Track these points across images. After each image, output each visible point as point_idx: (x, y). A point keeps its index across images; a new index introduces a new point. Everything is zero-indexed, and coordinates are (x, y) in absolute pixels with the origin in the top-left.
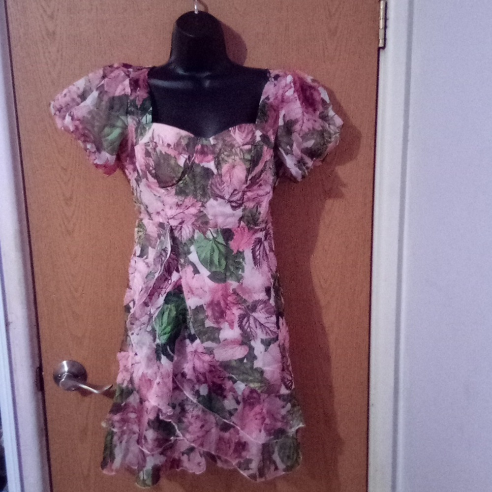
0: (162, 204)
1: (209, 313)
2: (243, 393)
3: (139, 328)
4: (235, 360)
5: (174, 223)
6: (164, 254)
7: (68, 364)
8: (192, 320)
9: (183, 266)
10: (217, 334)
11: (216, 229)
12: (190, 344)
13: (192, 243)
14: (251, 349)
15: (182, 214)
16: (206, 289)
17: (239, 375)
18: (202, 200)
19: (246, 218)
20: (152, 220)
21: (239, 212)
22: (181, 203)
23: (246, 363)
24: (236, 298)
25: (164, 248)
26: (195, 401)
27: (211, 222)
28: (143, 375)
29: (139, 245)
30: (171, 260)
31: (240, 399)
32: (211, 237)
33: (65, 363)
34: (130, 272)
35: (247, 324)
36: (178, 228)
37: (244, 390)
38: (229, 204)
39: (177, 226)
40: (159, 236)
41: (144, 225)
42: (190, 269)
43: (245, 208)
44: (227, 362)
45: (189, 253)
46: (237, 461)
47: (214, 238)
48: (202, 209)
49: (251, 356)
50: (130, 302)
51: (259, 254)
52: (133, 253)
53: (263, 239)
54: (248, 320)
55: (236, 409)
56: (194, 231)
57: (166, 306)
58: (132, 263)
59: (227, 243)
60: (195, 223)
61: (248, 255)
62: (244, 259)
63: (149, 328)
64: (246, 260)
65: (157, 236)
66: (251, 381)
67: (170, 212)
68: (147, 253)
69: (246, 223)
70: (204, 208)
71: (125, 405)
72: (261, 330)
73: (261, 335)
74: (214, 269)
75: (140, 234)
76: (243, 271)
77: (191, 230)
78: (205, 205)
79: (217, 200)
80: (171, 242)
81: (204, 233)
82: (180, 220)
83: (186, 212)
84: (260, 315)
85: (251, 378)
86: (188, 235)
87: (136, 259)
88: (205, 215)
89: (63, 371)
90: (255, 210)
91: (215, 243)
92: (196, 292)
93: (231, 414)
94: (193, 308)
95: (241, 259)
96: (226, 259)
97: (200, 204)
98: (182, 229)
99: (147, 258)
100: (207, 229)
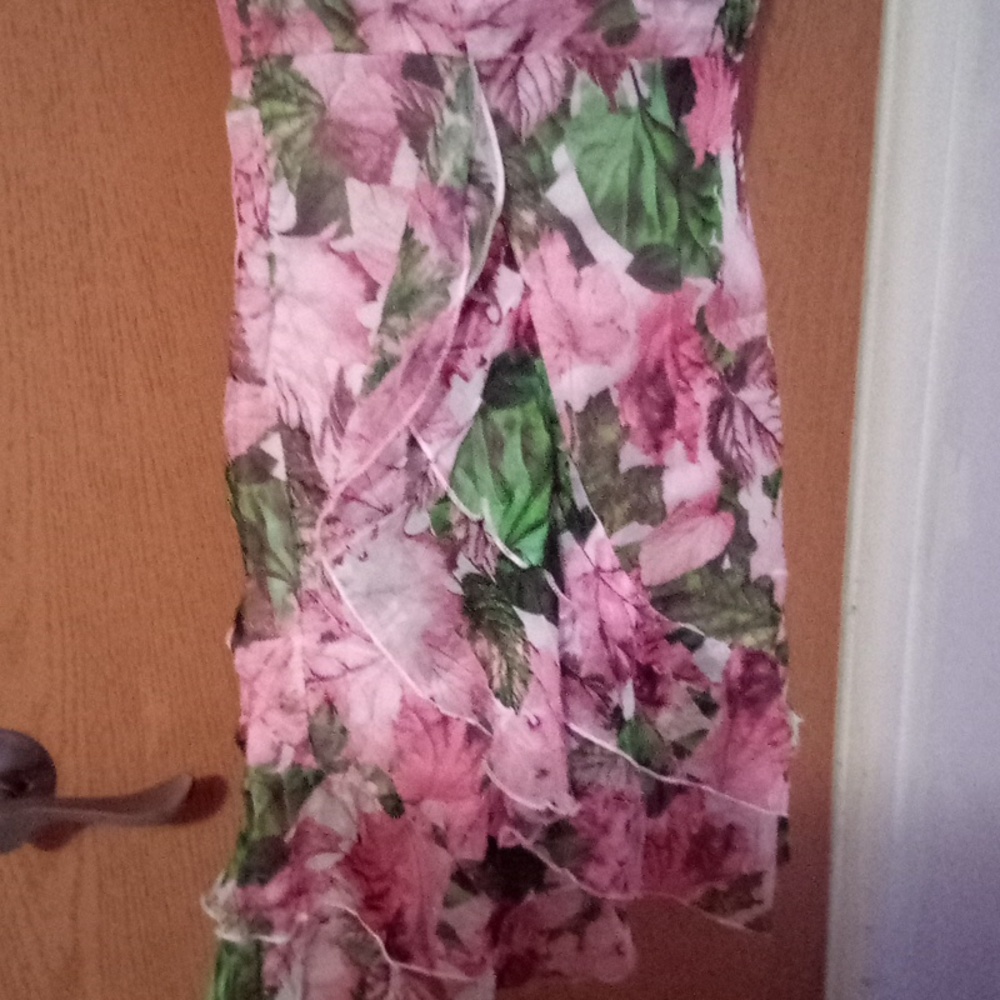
1: (630, 416)
2: (726, 673)
3: (368, 530)
4: (699, 571)
5: (489, 47)
8: (576, 455)
9: (532, 240)
10: (654, 491)
11: (650, 61)
12: (577, 547)
13: (558, 134)
14: (741, 516)
17: (709, 620)
19: (728, 14)
20: (363, 48)
23: (729, 571)
24: (701, 344)
26: (611, 746)
27: (644, 27)
29: (283, 182)
31: (716, 694)
32: (633, 101)
34: (244, 309)
35: (730, 434)
36: (506, 70)
37: (729, 662)
39: (500, 62)
42: (556, 250)
44: (674, 582)
45: (549, 178)
47: (644, 104)
49: (742, 542)
50: (264, 437)
54: (730, 421)
55: (702, 733)
56: (569, 81)
60: (581, 39)
61: (727, 167)
62: (720, 185)
63: (420, 521)
64: (725, 189)
65: (393, 121)
66: (746, 628)
68: (341, 212)
69: (726, 36)
72: (760, 447)
73: (763, 465)
74: (643, 238)
75: (288, 127)
76: (720, 238)
77: (559, 74)
81: (608, 83)
82: (519, 31)
84: (757, 395)
85: (742, 618)
86: (547, 97)
87: (278, 246)
91: (644, 126)
92: (590, 343)
93: (680, 751)
94: (579, 406)
95: (715, 189)
96: (678, 189)
98: (522, 72)
99: (345, 230)
100: (621, 64)
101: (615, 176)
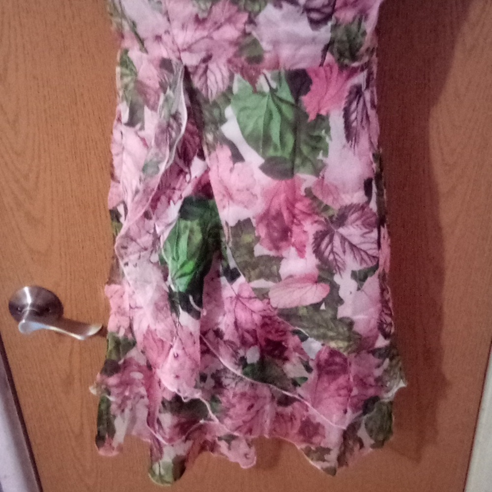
0: (165, 19)
1: (262, 231)
2: (318, 356)
3: (137, 255)
4: (307, 307)
5: (191, 60)
6: (175, 125)
7: (31, 292)
8: (230, 244)
9: (212, 148)
10: (275, 268)
11: (276, 71)
12: (228, 284)
13: (228, 101)
14: (334, 288)
15: (207, 40)
16: (257, 190)
17: (312, 329)
18: (250, 9)
19: (336, 45)
20: (146, 51)
21: (325, 33)
22: (205, 15)
23: (323, 311)
24: (310, 204)
25: (173, 111)
26: (239, 373)
27: (267, 56)
28: (149, 331)
29: (125, 103)
30: (188, 136)
31: (312, 364)
32: (266, 89)
33: (26, 290)
34: (114, 151)
35: (329, 247)
36: (200, 71)
37: (320, 352)
38: (305, 14)
39: (197, 67)
40: (163, 87)
41: (132, 62)
42: (224, 153)
43: (337, 22)
44: (292, 309)
45: (223, 120)
46: (304, 446)
47: (273, 91)
48: (249, 29)
49: (334, 299)
50: (118, 205)
51: (356, 118)
52: (116, 117)
53: (364, 87)
54: (331, 241)
55: (305, 379)
56: (231, 78)
57: (183, 223)
58: (116, 135)
59: (297, 100)
60: (235, 60)
61: (336, 122)
62: (328, 130)
63: (155, 258)
64: (333, 132)
65: (158, 86)
66: (332, 339)
67: (183, 37)
68: (141, 120)
69: (337, 56)
70: (252, 26)
71: (125, 362)
72: (352, 256)
73: (352, 264)
74: (271, 153)
75: (127, 80)
76: (326, 153)
77: (226, 74)
78: (256, 20)
79: (281, 7)
80: (185, 100)
81: (253, 81)
82: (203, 55)
83: (216, 35)
84: (353, 231)
85: (331, 334)
86: (221, 85)
87: (124, 128)
88: (255, 43)
89: (25, 302)
90: (354, 28)
91: (274, 101)
92: (238, 197)
93: (295, 383)
94: (232, 223)
95: (323, 132)
96: (295, 130)
97: (244, 17)
98: (208, 72)
99: (142, 128)
100: (259, 73)
101: (256, 123)
